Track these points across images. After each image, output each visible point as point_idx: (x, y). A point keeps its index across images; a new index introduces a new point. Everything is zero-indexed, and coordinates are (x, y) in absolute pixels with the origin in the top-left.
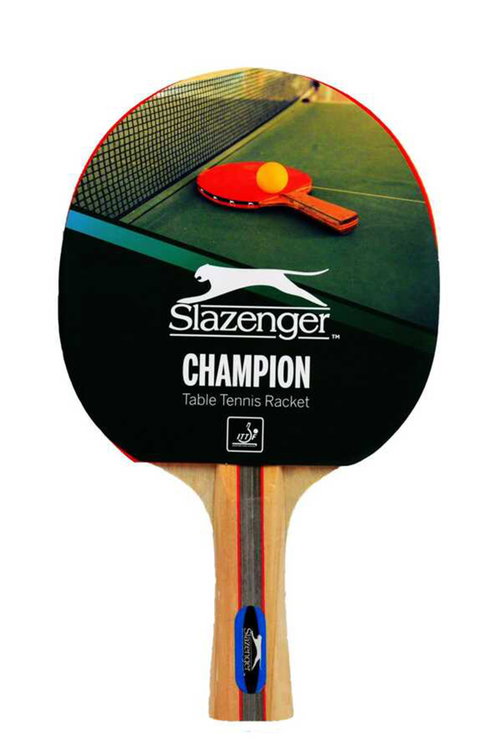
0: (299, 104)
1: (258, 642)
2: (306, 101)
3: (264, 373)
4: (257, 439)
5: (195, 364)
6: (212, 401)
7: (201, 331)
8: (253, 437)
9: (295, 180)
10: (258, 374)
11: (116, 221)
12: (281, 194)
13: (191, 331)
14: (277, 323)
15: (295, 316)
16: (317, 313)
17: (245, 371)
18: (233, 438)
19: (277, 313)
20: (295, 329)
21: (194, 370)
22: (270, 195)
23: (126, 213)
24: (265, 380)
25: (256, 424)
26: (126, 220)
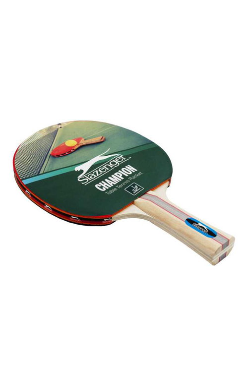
2: (61, 127)
4: (139, 187)
5: (100, 186)
7: (92, 179)
11: (39, 174)
13: (89, 181)
14: (111, 165)
15: (114, 161)
16: (119, 156)
17: (116, 178)
18: (132, 192)
20: (117, 163)
21: (102, 187)
23: (39, 172)
25: (134, 185)
26: (41, 172)
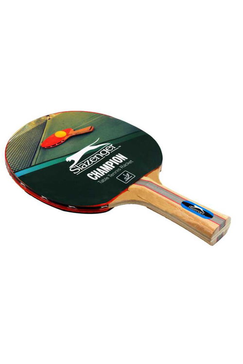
0: (48, 121)
1: (196, 207)
3: (112, 164)
6: (107, 178)
8: (129, 176)
9: (67, 131)
10: (111, 165)
12: (67, 135)
19: (99, 153)
22: (64, 137)
24: (114, 165)
